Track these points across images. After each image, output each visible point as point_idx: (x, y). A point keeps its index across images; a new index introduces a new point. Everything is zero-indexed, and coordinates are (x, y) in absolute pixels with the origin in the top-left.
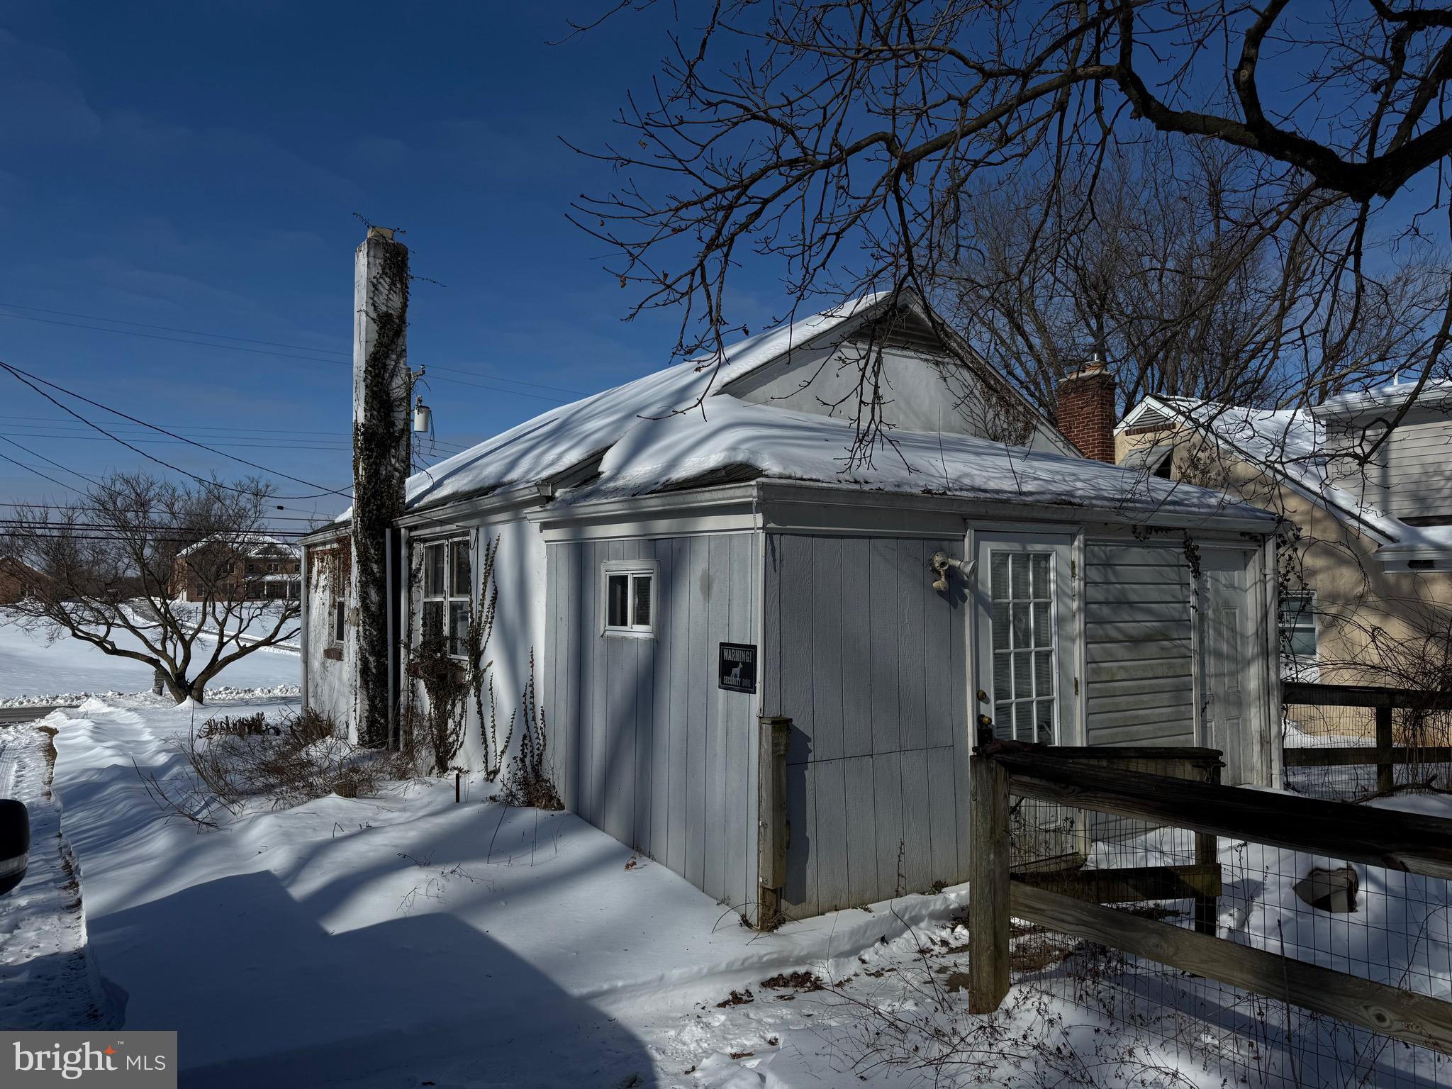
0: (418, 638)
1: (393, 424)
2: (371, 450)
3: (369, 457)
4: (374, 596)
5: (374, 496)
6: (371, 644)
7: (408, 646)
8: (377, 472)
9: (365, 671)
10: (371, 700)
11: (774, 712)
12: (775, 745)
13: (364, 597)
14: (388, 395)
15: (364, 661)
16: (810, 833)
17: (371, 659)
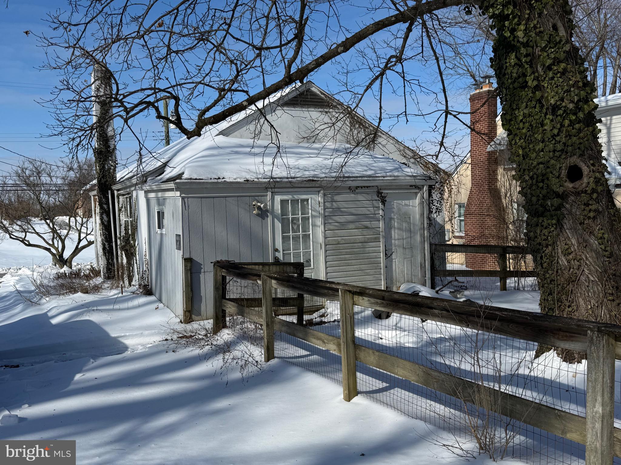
0: (123, 234)
1: (109, 147)
2: (101, 158)
3: (100, 161)
4: (105, 217)
5: (103, 177)
6: (106, 238)
7: (120, 238)
8: (104, 167)
9: (104, 249)
10: (108, 260)
11: (187, 256)
12: (186, 266)
13: (102, 219)
14: (106, 135)
15: (104, 245)
16: (203, 294)
17: (106, 244)
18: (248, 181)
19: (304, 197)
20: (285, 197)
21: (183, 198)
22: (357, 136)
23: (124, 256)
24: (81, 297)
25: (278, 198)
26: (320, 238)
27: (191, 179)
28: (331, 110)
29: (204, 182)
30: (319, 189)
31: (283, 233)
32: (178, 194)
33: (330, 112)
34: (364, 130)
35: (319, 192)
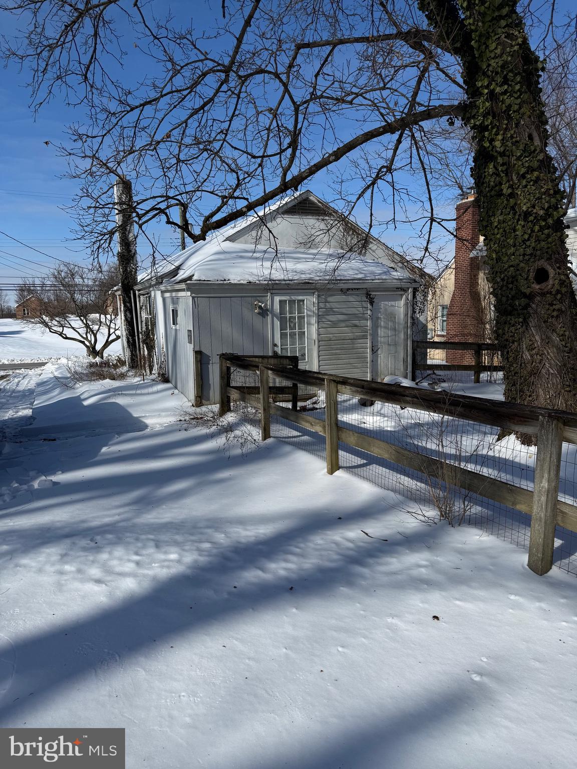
0: (144, 329)
1: (131, 251)
2: (123, 262)
3: (123, 264)
4: (128, 314)
5: (126, 278)
6: (129, 332)
7: (141, 333)
8: (126, 269)
9: (128, 342)
10: (132, 352)
11: (197, 349)
12: (196, 358)
13: (125, 316)
14: (128, 240)
15: (128, 339)
16: (211, 382)
17: (130, 338)
18: (250, 282)
19: (300, 298)
20: (283, 298)
21: (193, 298)
22: (351, 242)
23: (145, 349)
24: (109, 383)
25: (277, 299)
26: (315, 336)
27: (200, 280)
28: (327, 218)
29: (211, 284)
30: (313, 291)
31: (281, 330)
32: (189, 293)
33: (326, 220)
34: (357, 237)
35: (314, 293)
